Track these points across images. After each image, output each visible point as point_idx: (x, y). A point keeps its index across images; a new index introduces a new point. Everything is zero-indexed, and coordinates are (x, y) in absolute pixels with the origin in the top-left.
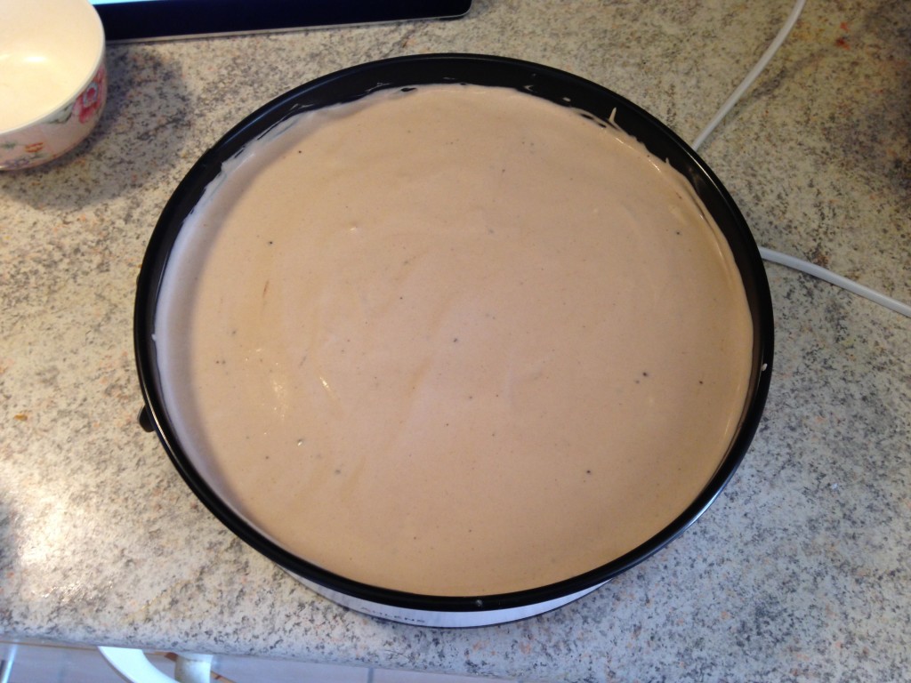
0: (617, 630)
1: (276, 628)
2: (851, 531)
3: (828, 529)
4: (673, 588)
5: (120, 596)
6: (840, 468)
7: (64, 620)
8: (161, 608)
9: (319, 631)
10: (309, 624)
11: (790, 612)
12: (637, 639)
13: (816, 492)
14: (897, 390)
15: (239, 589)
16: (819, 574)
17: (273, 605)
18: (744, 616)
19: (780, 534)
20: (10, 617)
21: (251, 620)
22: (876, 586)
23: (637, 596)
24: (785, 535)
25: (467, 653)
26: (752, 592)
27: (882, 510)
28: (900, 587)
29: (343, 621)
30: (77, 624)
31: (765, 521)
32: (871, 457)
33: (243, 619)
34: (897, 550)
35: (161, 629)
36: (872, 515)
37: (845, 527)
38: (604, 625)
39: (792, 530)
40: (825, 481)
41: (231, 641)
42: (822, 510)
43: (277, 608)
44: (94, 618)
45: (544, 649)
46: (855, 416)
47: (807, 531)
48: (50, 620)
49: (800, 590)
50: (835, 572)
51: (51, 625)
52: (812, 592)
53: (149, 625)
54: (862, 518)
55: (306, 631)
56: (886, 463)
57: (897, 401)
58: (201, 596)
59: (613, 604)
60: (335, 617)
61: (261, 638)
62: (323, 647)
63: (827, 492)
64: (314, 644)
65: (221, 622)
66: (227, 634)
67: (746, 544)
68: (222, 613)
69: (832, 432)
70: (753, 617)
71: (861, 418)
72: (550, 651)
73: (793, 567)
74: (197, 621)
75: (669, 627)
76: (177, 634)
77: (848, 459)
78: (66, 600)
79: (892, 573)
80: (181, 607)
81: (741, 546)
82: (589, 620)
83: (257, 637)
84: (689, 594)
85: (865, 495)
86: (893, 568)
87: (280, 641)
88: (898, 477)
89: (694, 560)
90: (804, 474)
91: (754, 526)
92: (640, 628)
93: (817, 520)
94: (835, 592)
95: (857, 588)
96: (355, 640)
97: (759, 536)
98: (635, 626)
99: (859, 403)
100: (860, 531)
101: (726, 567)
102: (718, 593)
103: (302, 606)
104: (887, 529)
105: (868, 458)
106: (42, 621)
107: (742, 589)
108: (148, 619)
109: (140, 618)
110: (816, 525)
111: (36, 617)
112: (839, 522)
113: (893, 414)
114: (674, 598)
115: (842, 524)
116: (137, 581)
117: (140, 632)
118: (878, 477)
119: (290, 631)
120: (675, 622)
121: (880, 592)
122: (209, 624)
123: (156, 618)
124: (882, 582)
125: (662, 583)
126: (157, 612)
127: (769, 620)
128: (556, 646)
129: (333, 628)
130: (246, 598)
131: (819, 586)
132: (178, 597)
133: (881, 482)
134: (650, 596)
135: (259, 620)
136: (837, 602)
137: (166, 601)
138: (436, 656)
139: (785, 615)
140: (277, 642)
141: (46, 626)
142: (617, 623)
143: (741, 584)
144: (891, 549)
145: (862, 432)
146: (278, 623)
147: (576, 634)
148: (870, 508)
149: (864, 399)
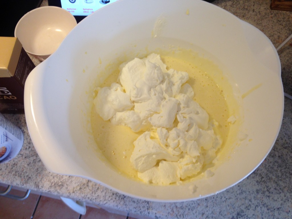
0: (197, 213)
1: (106, 199)
2: (268, 195)
3: (262, 193)
4: (215, 204)
5: (67, 185)
6: (268, 176)
7: (52, 189)
8: (77, 189)
9: (117, 202)
10: (115, 200)
11: (247, 215)
12: (203, 217)
13: (260, 182)
14: (289, 155)
15: (98, 187)
16: (257, 206)
17: (106, 193)
18: (234, 215)
19: (248, 193)
20: (39, 187)
21: (100, 196)
22: (273, 212)
23: (204, 205)
24: (249, 193)
25: (156, 213)
26: (237, 208)
27: (279, 190)
28: (280, 212)
29: (124, 200)
30: (55, 191)
31: (244, 189)
32: (278, 174)
33: (98, 196)
34: (281, 202)
35: (76, 195)
36: (275, 191)
37: (267, 193)
38: (194, 211)
39: (251, 192)
40: (263, 179)
41: (94, 201)
42: (261, 188)
43: (107, 194)
44: (60, 190)
45: (177, 215)
46: (275, 161)
47: (256, 193)
48: (49, 189)
49: (251, 209)
50: (262, 206)
51: (49, 190)
52: (254, 210)
53: (74, 194)
54: (272, 191)
55: (114, 201)
56: (282, 176)
57: (289, 158)
58: (88, 188)
59: (197, 206)
60: (122, 199)
61: (102, 201)
62: (118, 206)
63: (263, 183)
64: (115, 205)
65: (92, 195)
66: (93, 199)
67: (238, 194)
68: (92, 193)
69: (268, 165)
70: (236, 215)
71: (277, 162)
72: (178, 216)
73: (250, 203)
74: (86, 194)
75: (212, 214)
76: (80, 197)
77: (271, 174)
78: (53, 184)
79: (278, 209)
80: (82, 190)
81: (236, 195)
82: (190, 210)
83: (101, 201)
84: (219, 206)
85: (274, 185)
86: (279, 207)
87: (107, 203)
88: (285, 181)
89: (222, 197)
90: (257, 177)
91: (241, 190)
92: (204, 214)
93: (259, 190)
94: (261, 211)
95: (267, 211)
96: (126, 206)
97: (242, 192)
98: (203, 213)
99: (277, 157)
100: (271, 195)
101: (231, 200)
102: (227, 207)
103: (113, 194)
104: (279, 196)
105: (277, 174)
106: (47, 189)
107: (234, 207)
108: (74, 192)
109: (71, 192)
110: (259, 192)
111: (45, 188)
112: (265, 192)
113: (287, 162)
114: (215, 207)
115: (266, 192)
116: (71, 182)
117: (71, 195)
118: (279, 180)
119: (110, 201)
120: (214, 213)
121: (274, 213)
122: (89, 196)
123: (76, 192)
124: (275, 211)
125: (212, 202)
126: (76, 191)
127: (241, 217)
128: (180, 215)
129: (121, 201)
130: (99, 190)
131: (257, 209)
132: (82, 187)
133: (280, 182)
134: (208, 205)
135: (102, 196)
136: (261, 215)
137: (78, 188)
138: (147, 213)
139: (245, 216)
140: (106, 203)
141: (47, 190)
142: (198, 212)
143: (234, 206)
144: (279, 201)
145: (277, 166)
146: (107, 198)
147: (186, 213)
148: (275, 189)
149: (279, 156)
